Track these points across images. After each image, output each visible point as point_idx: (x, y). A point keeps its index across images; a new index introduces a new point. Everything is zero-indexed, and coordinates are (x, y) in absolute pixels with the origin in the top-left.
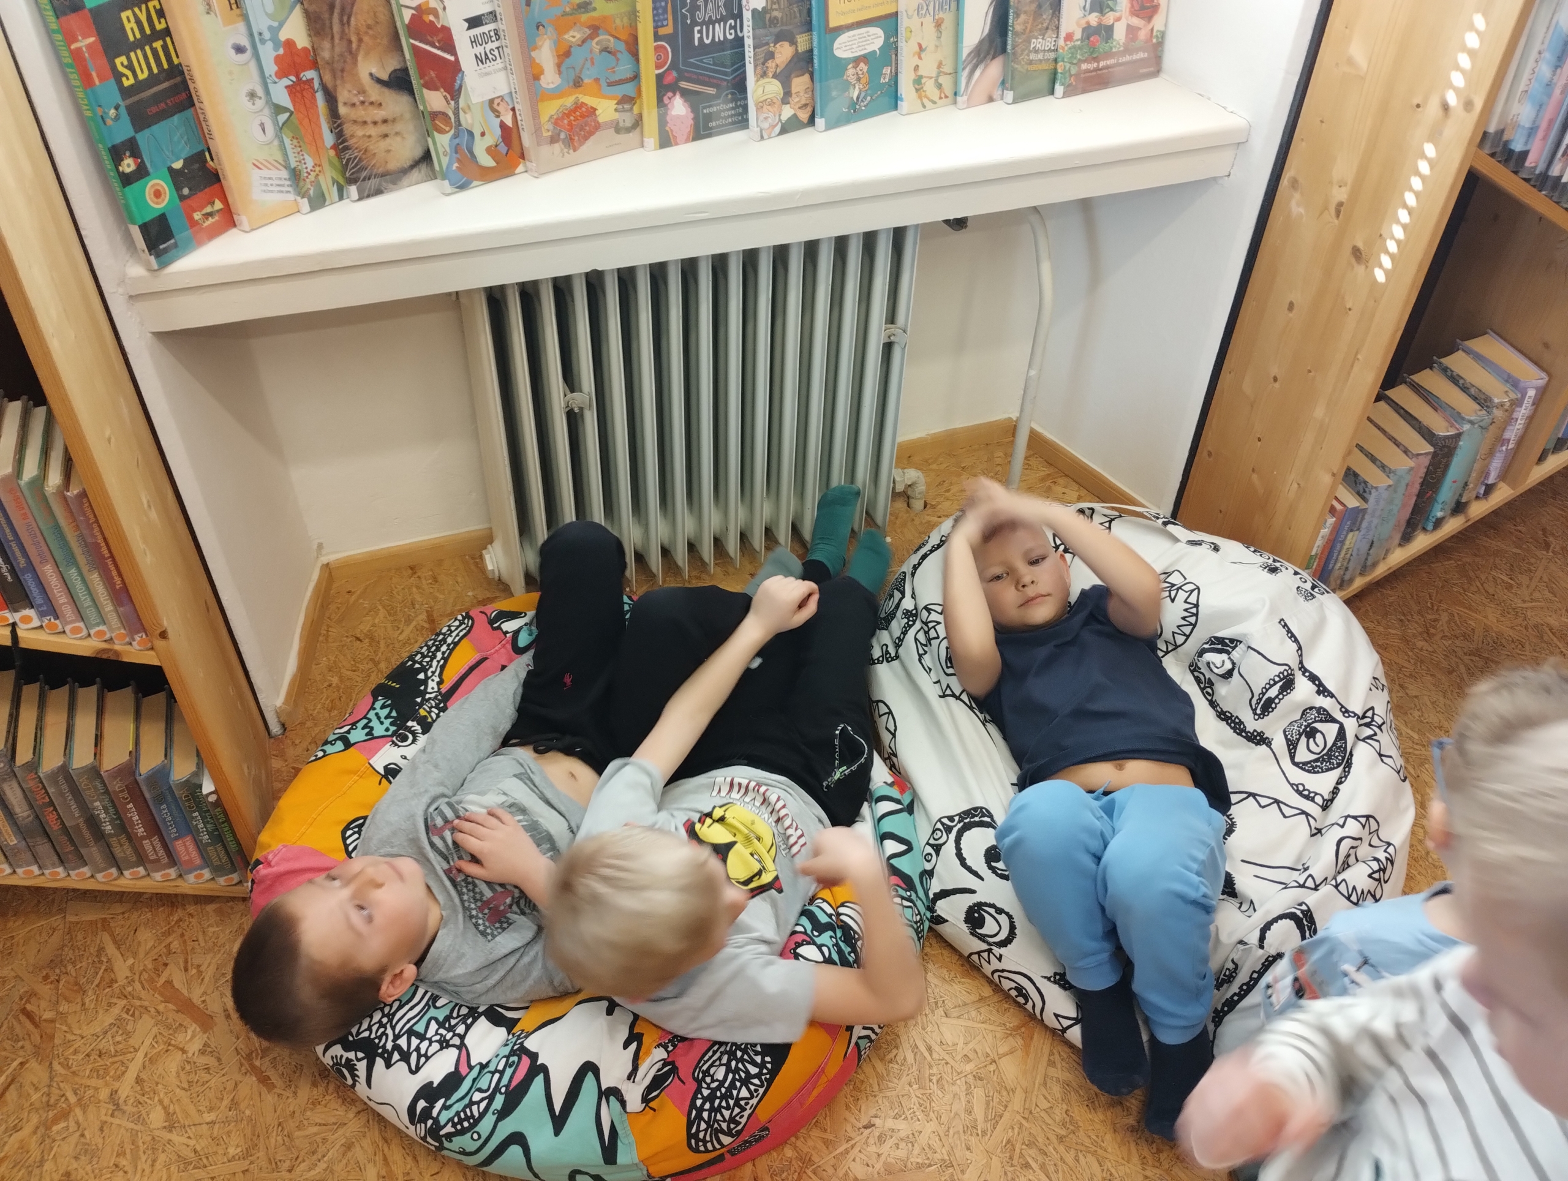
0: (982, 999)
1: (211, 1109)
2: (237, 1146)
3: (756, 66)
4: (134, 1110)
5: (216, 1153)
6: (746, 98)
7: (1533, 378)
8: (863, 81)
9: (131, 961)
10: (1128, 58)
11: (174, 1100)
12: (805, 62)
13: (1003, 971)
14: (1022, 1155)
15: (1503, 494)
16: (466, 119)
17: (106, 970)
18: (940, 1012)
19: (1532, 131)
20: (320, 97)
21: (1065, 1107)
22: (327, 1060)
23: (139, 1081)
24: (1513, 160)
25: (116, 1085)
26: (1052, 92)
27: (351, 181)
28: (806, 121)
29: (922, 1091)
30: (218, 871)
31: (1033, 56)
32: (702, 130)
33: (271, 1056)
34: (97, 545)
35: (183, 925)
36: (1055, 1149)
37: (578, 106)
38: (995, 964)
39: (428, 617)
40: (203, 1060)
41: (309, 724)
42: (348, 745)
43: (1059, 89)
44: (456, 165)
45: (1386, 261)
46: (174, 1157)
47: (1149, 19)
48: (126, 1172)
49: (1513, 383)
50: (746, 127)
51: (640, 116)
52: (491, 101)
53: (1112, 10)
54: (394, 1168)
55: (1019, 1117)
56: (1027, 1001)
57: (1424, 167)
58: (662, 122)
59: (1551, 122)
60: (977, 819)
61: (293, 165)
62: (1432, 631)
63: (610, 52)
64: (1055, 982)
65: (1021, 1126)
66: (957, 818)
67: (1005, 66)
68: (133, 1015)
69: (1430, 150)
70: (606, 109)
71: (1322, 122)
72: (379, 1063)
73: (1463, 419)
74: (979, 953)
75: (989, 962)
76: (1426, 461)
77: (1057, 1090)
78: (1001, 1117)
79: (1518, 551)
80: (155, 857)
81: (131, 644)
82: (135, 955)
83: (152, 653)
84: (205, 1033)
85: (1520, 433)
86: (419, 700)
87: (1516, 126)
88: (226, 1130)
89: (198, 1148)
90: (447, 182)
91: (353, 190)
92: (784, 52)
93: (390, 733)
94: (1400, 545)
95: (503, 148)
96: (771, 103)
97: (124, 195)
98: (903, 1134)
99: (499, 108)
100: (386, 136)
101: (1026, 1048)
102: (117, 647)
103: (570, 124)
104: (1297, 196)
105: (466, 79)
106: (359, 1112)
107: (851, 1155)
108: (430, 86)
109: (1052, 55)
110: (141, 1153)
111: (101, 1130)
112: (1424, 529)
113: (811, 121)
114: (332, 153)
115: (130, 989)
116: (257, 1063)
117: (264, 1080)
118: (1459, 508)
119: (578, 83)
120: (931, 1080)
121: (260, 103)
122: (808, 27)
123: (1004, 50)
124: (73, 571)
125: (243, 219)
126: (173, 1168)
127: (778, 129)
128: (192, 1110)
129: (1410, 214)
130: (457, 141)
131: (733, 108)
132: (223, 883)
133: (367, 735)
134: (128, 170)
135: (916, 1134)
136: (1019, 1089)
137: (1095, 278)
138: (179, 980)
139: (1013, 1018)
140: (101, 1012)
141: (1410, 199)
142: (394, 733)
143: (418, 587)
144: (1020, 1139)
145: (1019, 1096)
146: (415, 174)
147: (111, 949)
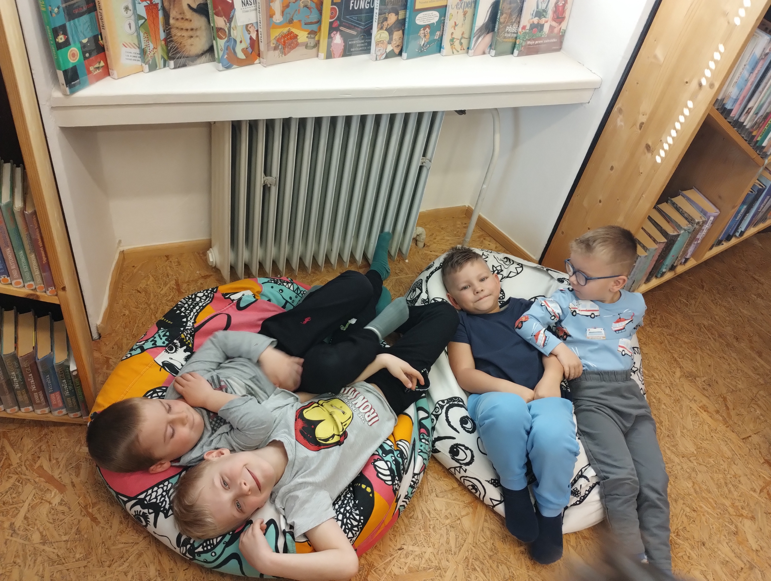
0: (453, 489)
1: (66, 534)
2: (81, 553)
3: (378, 24)
4: (24, 533)
5: (69, 557)
6: (371, 39)
7: (713, 211)
8: (427, 37)
9: (19, 455)
10: (548, 41)
11: (46, 528)
12: (401, 24)
13: (466, 477)
14: (472, 565)
15: (692, 263)
16: (234, 33)
17: (6, 459)
18: (434, 494)
19: (736, 100)
20: (161, 13)
21: (492, 541)
22: (132, 512)
23: (26, 518)
24: (725, 112)
25: (13, 520)
26: (512, 53)
27: (171, 58)
28: (397, 53)
29: (426, 533)
30: (71, 410)
31: (506, 35)
32: (347, 52)
33: (97, 507)
34: (37, 240)
35: (48, 437)
36: (487, 561)
37: (290, 33)
38: (463, 473)
39: (176, 283)
40: (61, 508)
41: (113, 335)
42: (143, 350)
43: (516, 52)
44: (226, 56)
45: (662, 153)
46: (46, 559)
47: (560, 23)
48: (20, 566)
49: (704, 212)
50: (369, 53)
51: (319, 41)
52: (247, 26)
53: (545, 17)
54: (164, 566)
55: (471, 546)
56: (477, 492)
57: (686, 112)
58: (329, 46)
59: (744, 97)
60: (456, 403)
61: (143, 47)
62: (653, 323)
63: (308, 8)
64: (491, 483)
65: (472, 550)
66: (446, 401)
67: (493, 38)
68: (22, 483)
69: (690, 104)
70: (303, 36)
71: (638, 83)
72: (161, 515)
73: (681, 228)
74: (455, 468)
75: (460, 472)
76: (663, 246)
77: (488, 533)
78: (463, 546)
79: (691, 289)
80: (39, 402)
81: (45, 292)
82: (22, 451)
83: (56, 297)
84: (61, 494)
85: (704, 236)
86: (182, 329)
87: (729, 97)
88: (74, 545)
89: (59, 554)
90: (221, 64)
91: (172, 63)
92: (392, 18)
93: (165, 345)
94: (645, 283)
95: (250, 50)
96: (383, 43)
97: (57, 54)
98: (417, 553)
99: (251, 30)
100: (192, 37)
101: (474, 513)
102: (38, 293)
103: (284, 42)
104: (621, 117)
105: (236, 13)
106: (145, 537)
107: (392, 563)
108: (217, 14)
109: (515, 35)
110: (28, 556)
111: (6, 543)
112: (656, 277)
113: (400, 54)
114: (163, 43)
115: (19, 469)
116: (90, 510)
117: (94, 519)
118: (673, 268)
119: (291, 21)
120: (430, 527)
121: (130, 13)
122: (405, 7)
123: (493, 30)
124: (21, 253)
125: (115, 72)
126: (46, 564)
127: (384, 56)
128: (55, 534)
129: (676, 132)
130: (228, 44)
131: (362, 43)
132: (72, 417)
133: (153, 345)
134: (60, 41)
135: (423, 553)
136: (471, 532)
137: (516, 143)
138: (46, 466)
139: (467, 498)
140: (4, 481)
141: (678, 126)
142: (167, 345)
143: (170, 267)
144: (472, 557)
145: (471, 536)
146: (203, 58)
147: (8, 448)
